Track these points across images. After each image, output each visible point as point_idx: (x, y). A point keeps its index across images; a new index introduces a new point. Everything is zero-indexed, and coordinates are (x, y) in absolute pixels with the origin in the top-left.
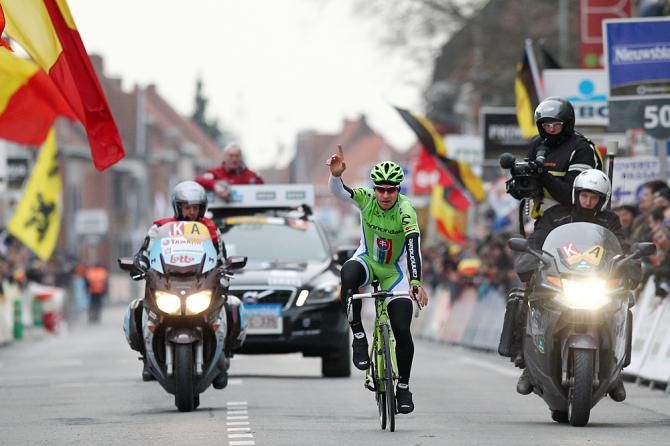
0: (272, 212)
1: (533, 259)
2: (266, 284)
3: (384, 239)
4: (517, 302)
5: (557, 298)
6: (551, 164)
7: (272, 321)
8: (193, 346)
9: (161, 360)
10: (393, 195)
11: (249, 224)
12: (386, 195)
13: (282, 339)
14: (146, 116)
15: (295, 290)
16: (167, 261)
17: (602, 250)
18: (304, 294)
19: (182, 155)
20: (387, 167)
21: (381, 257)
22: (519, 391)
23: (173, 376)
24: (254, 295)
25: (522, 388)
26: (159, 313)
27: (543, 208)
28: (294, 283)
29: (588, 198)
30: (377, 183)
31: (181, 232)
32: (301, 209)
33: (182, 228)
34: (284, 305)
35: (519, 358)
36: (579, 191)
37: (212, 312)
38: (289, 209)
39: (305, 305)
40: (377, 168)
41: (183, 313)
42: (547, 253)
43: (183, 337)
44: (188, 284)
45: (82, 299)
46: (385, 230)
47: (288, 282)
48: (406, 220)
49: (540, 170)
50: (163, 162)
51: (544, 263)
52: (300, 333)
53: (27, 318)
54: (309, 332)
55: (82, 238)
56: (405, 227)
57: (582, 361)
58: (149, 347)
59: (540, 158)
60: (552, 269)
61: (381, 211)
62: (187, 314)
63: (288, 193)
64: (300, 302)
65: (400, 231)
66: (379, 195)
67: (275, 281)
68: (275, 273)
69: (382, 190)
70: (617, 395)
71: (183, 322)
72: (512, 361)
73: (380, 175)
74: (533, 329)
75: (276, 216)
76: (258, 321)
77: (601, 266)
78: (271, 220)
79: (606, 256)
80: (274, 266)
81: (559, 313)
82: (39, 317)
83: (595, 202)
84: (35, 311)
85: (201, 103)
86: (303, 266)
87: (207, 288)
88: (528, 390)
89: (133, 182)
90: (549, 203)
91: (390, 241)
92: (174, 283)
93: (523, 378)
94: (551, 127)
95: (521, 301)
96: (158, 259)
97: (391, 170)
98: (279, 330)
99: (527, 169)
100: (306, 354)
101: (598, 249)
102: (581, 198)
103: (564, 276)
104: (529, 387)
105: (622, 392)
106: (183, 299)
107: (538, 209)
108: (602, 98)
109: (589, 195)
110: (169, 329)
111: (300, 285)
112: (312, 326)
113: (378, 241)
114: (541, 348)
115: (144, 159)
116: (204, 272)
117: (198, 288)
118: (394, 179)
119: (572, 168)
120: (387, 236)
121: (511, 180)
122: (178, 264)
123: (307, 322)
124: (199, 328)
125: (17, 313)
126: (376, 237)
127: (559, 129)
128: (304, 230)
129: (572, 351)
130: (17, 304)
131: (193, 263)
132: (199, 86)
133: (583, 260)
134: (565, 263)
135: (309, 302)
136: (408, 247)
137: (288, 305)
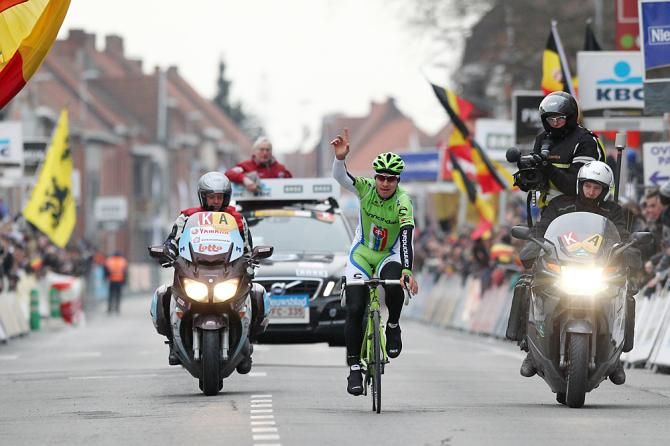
0: (299, 205)
1: (536, 247)
2: (295, 276)
3: (380, 228)
5: (556, 284)
6: (556, 157)
7: (299, 311)
8: (220, 332)
9: (188, 345)
10: (392, 184)
11: (276, 216)
12: (385, 183)
13: (309, 329)
14: (167, 100)
15: (322, 281)
16: (196, 250)
17: (601, 238)
18: (331, 285)
19: (204, 139)
20: (389, 157)
21: (376, 245)
22: (522, 374)
23: (199, 361)
24: (282, 285)
25: (525, 370)
26: (187, 300)
27: (549, 198)
28: (321, 274)
29: (592, 189)
31: (209, 223)
32: (327, 202)
33: (210, 218)
34: (311, 296)
35: (524, 341)
36: (584, 181)
37: (238, 299)
38: (316, 202)
39: (331, 295)
40: (380, 157)
41: (211, 300)
42: (549, 242)
43: (210, 324)
44: (216, 272)
45: (101, 288)
46: (383, 219)
47: (315, 273)
48: (403, 212)
49: (545, 163)
50: (185, 146)
51: (545, 250)
52: (328, 323)
53: (44, 308)
54: (335, 322)
55: (101, 225)
56: (400, 218)
57: (578, 345)
58: (176, 332)
59: (544, 151)
60: (553, 256)
62: (214, 301)
63: (315, 186)
64: (327, 293)
65: (396, 222)
66: (379, 182)
67: (302, 272)
68: (302, 264)
69: (382, 179)
70: (617, 378)
71: (211, 309)
72: (519, 345)
73: (382, 164)
74: (535, 315)
75: (303, 209)
76: (285, 311)
77: (599, 254)
78: (299, 213)
79: (604, 245)
80: (301, 258)
81: (558, 299)
82: (56, 307)
83: (598, 192)
84: (52, 302)
85: (224, 86)
86: (330, 258)
87: (233, 277)
88: (531, 372)
89: (154, 168)
90: (554, 193)
91: (386, 230)
92: (202, 271)
93: (526, 361)
94: (554, 121)
96: (187, 248)
98: (306, 320)
99: (532, 163)
100: (332, 344)
101: (598, 237)
102: (584, 188)
103: (563, 263)
104: (531, 370)
105: (621, 375)
106: (211, 287)
107: (544, 199)
108: (637, 80)
109: (593, 185)
110: (196, 315)
111: (326, 276)
112: (338, 317)
113: (375, 229)
114: (541, 332)
115: (164, 144)
116: (231, 260)
117: (225, 277)
118: (394, 169)
119: (576, 160)
120: (384, 225)
121: (518, 173)
122: (206, 252)
123: (333, 312)
124: (225, 315)
125: (34, 303)
126: (373, 226)
127: (562, 123)
128: (330, 223)
129: (569, 335)
130: (33, 293)
131: (220, 252)
132: (222, 68)
133: (582, 248)
134: (564, 251)
135: (334, 293)
137: (315, 296)
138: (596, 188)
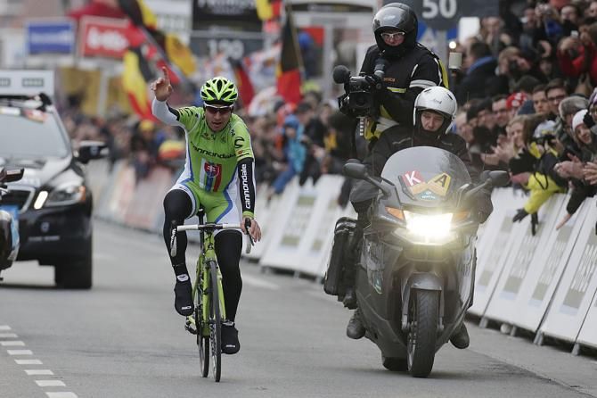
0: (5, 101)
1: (371, 186)
3: (213, 164)
4: (347, 234)
5: (398, 232)
6: (390, 79)
10: (225, 116)
12: (218, 116)
15: (33, 191)
17: (449, 178)
18: (43, 196)
20: (220, 84)
21: (208, 184)
22: (349, 335)
25: (353, 331)
27: (380, 128)
28: (32, 183)
30: (208, 102)
32: (38, 98)
34: (21, 208)
35: (349, 297)
36: (422, 111)
38: (25, 98)
39: (44, 207)
40: (208, 85)
42: (385, 180)
46: (214, 155)
48: (239, 143)
49: (379, 86)
51: (383, 192)
52: (39, 239)
54: (47, 238)
56: (237, 151)
57: (426, 303)
59: (378, 72)
60: (392, 199)
61: (210, 133)
63: (24, 80)
64: (38, 205)
65: (233, 155)
66: (210, 115)
69: (213, 111)
70: (460, 341)
72: (339, 300)
73: (212, 93)
74: (369, 264)
75: (10, 106)
77: (449, 197)
79: (453, 186)
80: (7, 163)
81: (400, 250)
83: (438, 124)
86: (41, 164)
88: (360, 334)
90: (385, 124)
91: (220, 166)
93: (354, 320)
94: (390, 38)
95: (352, 234)
97: (225, 88)
99: (363, 85)
100: (42, 263)
101: (446, 177)
102: (423, 119)
103: (408, 207)
104: (361, 330)
105: (465, 338)
107: (373, 130)
109: (432, 115)
111: (38, 185)
112: (50, 233)
113: (206, 165)
114: (378, 287)
118: (227, 99)
119: (413, 84)
120: (217, 160)
121: (346, 96)
126: (204, 162)
127: (399, 40)
128: (42, 122)
129: (415, 292)
133: (428, 190)
134: (407, 193)
135: (49, 204)
136: (240, 174)
137: (25, 207)
138: (435, 119)
